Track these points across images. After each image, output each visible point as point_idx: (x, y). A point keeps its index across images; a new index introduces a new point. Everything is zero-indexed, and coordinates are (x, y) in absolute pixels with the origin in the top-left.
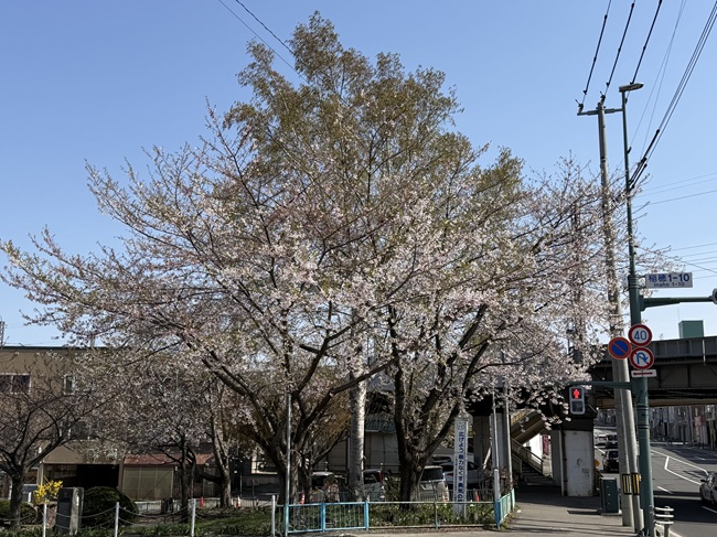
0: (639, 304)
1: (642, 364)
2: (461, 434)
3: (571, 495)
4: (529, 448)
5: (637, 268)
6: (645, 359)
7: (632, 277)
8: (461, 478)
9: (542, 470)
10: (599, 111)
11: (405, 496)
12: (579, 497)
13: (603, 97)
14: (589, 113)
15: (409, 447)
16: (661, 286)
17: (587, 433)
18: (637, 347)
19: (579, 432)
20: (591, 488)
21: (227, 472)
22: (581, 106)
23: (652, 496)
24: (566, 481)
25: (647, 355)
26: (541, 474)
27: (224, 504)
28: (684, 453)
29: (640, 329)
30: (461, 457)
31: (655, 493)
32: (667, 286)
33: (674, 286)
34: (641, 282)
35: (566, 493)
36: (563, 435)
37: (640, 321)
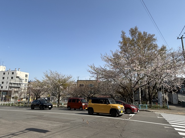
2: (161, 94)
10: (181, 38)
13: (183, 36)
20: (178, 103)
22: (178, 38)
24: (172, 101)
30: (161, 98)
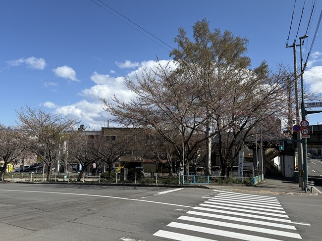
0: (305, 113)
1: (305, 133)
2: (241, 156)
3: (286, 176)
4: (273, 161)
5: (304, 100)
6: (306, 132)
7: (303, 104)
8: (241, 170)
9: (277, 168)
10: (294, 46)
11: (223, 175)
12: (289, 178)
13: (295, 41)
14: (290, 47)
15: (224, 160)
16: (313, 107)
17: (292, 156)
18: (303, 128)
19: (289, 156)
20: (293, 175)
21: (171, 166)
22: (287, 44)
23: (308, 177)
24: (284, 172)
25: (307, 130)
26: (277, 170)
27: (171, 175)
29: (304, 122)
30: (241, 164)
31: (309, 176)
32: (315, 107)
33: (318, 106)
34: (306, 105)
35: (284, 176)
36: (284, 157)
37: (305, 119)
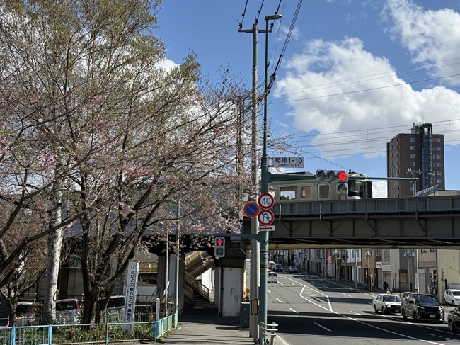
0: (267, 178)
1: (266, 221)
2: (133, 272)
3: (224, 315)
4: (200, 280)
6: (268, 218)
7: (264, 159)
8: (130, 305)
9: (208, 297)
10: (253, 31)
11: (87, 319)
12: (230, 317)
14: (247, 31)
15: (92, 282)
16: (283, 166)
17: (239, 269)
18: (263, 209)
19: (234, 269)
20: (238, 310)
23: (266, 315)
24: (222, 305)
25: (270, 215)
26: (207, 300)
28: (316, 284)
29: (266, 197)
30: (131, 289)
32: (288, 166)
33: (292, 166)
35: (221, 314)
36: (222, 271)
37: (266, 191)
